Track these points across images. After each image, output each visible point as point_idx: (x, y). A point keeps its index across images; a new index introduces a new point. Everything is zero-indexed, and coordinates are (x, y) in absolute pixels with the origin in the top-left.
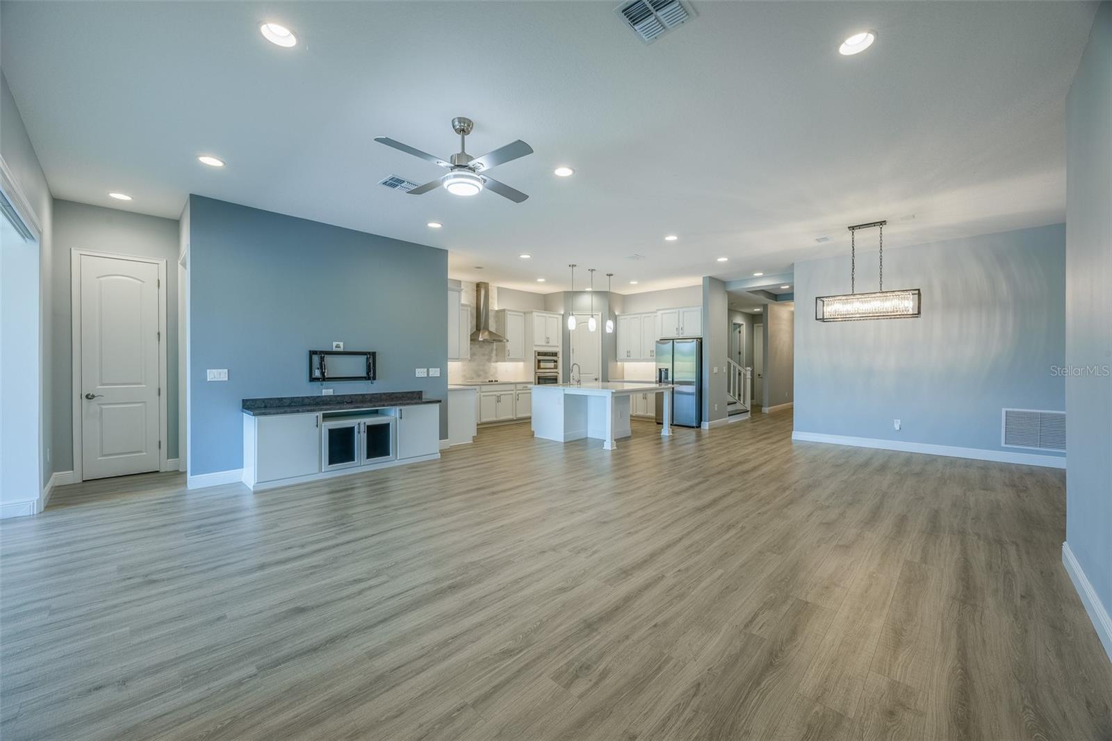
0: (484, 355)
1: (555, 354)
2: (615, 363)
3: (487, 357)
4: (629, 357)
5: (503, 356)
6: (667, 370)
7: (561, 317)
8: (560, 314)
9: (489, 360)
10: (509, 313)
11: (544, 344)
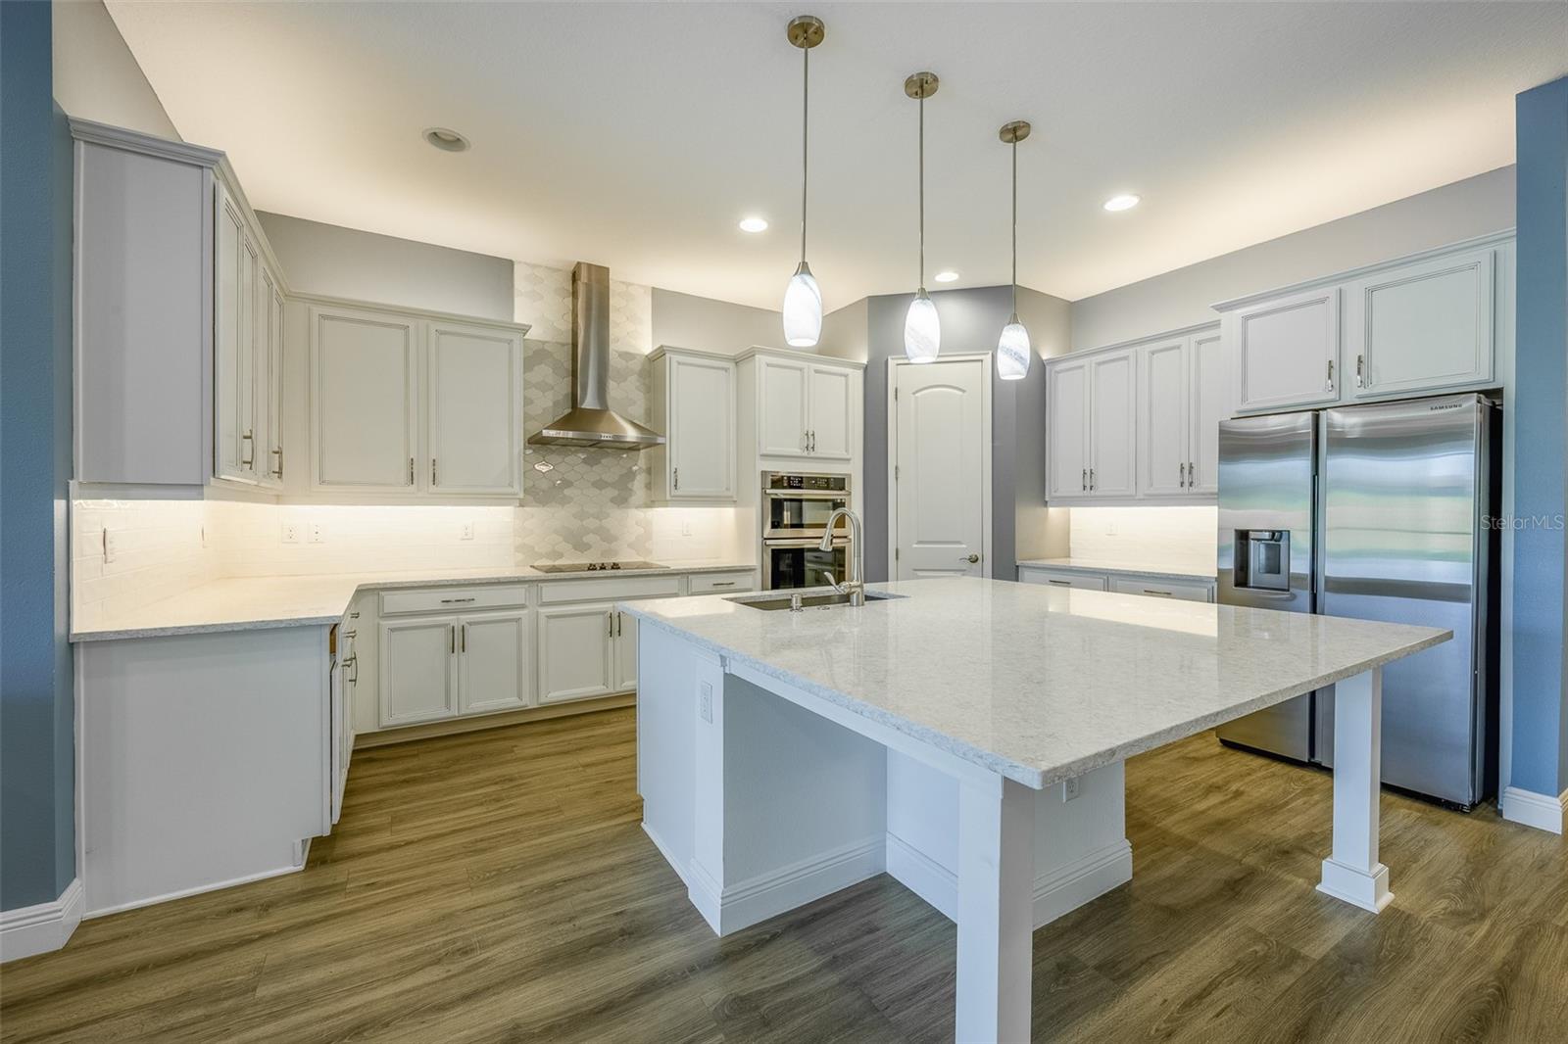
0: (600, 485)
1: (839, 483)
2: (1040, 510)
3: (611, 492)
4: (1090, 492)
5: (660, 487)
6: (1277, 536)
7: (860, 374)
8: (856, 366)
9: (622, 501)
10: (676, 358)
11: (797, 451)
